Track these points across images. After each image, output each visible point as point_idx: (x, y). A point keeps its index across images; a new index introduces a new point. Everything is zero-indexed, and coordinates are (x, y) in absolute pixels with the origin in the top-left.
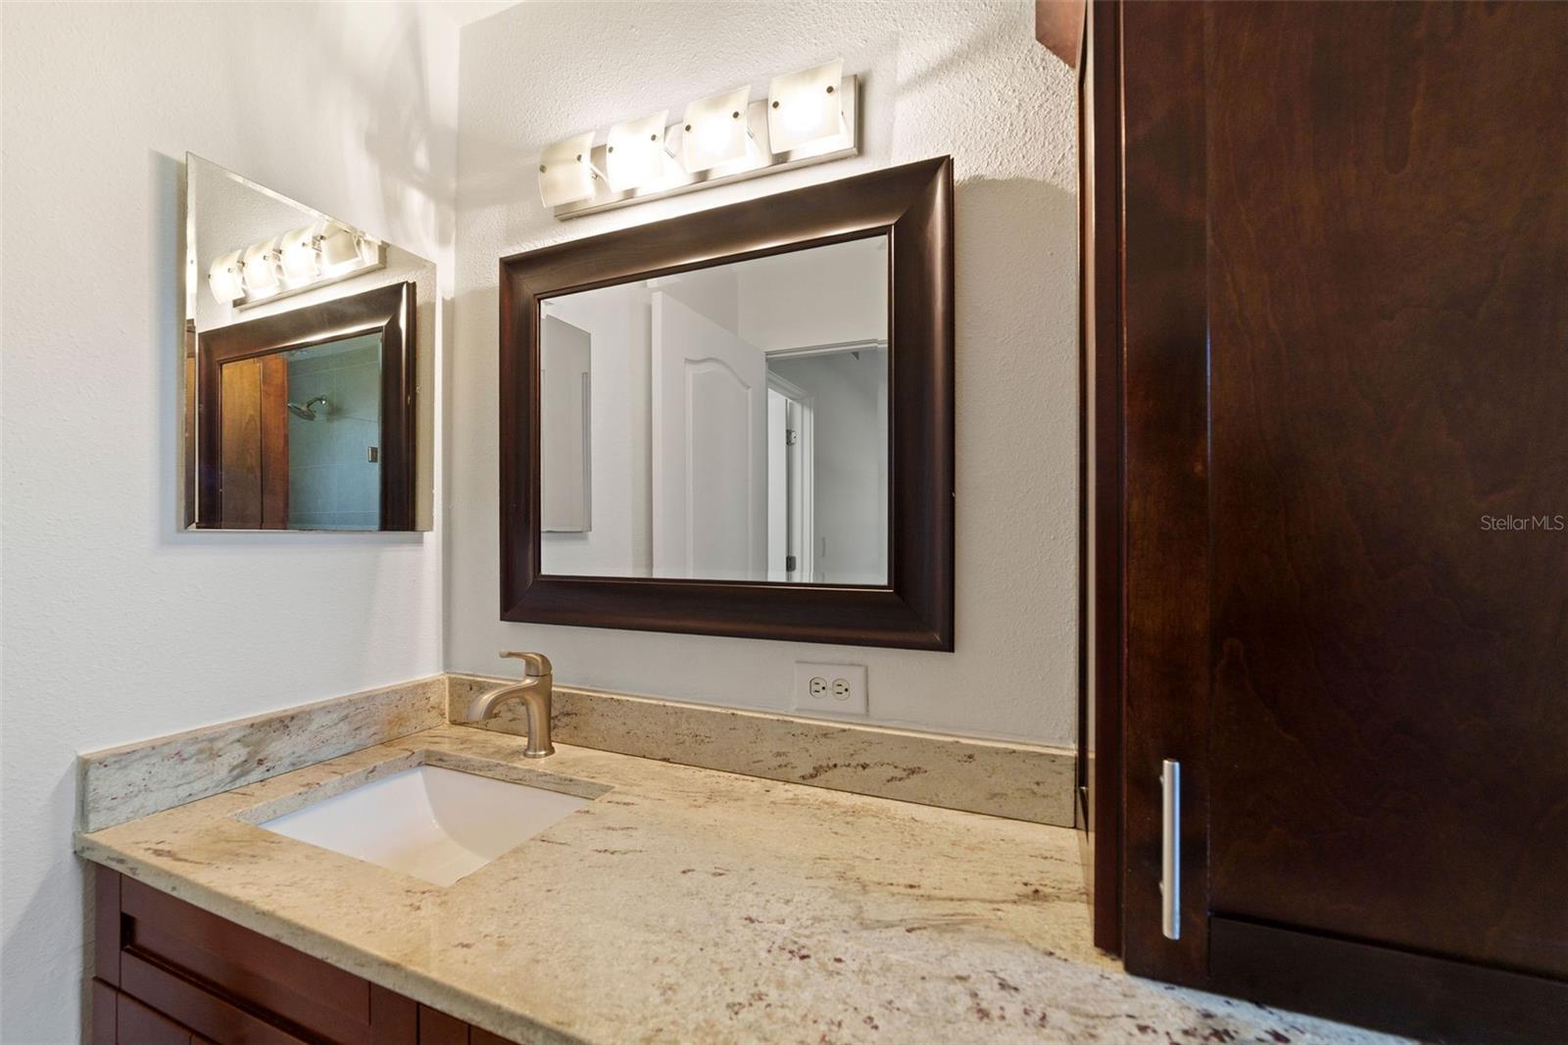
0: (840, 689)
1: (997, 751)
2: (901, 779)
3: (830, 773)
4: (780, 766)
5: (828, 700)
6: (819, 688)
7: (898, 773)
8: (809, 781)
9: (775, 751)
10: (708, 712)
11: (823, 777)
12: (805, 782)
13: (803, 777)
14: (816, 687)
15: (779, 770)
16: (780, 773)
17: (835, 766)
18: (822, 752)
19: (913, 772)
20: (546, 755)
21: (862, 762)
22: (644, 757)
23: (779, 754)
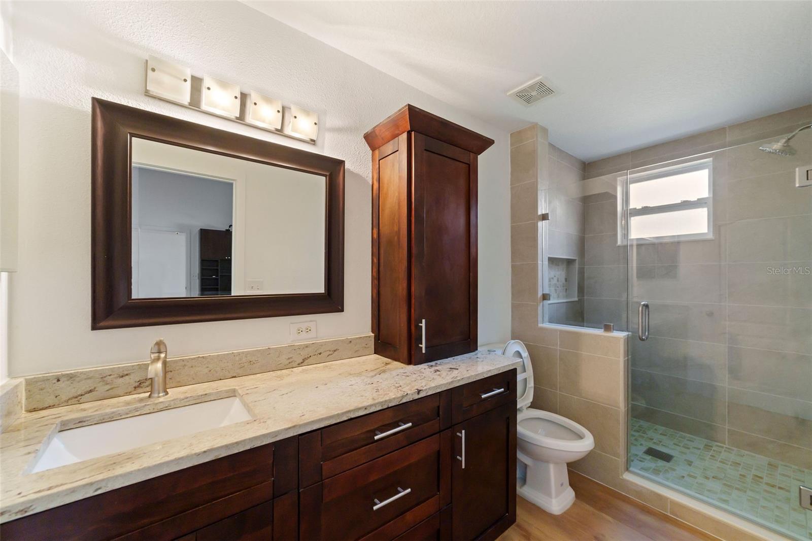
0: (307, 330)
1: (357, 338)
2: (332, 354)
3: (309, 359)
4: (290, 363)
5: (304, 335)
6: (300, 331)
7: (331, 353)
8: (302, 365)
9: (287, 358)
10: (257, 350)
11: (306, 361)
12: (300, 365)
13: (299, 364)
14: (299, 331)
15: (290, 364)
16: (290, 365)
17: (310, 356)
18: (304, 353)
19: (335, 351)
20: (163, 396)
21: (319, 353)
22: (221, 380)
23: (289, 359)
